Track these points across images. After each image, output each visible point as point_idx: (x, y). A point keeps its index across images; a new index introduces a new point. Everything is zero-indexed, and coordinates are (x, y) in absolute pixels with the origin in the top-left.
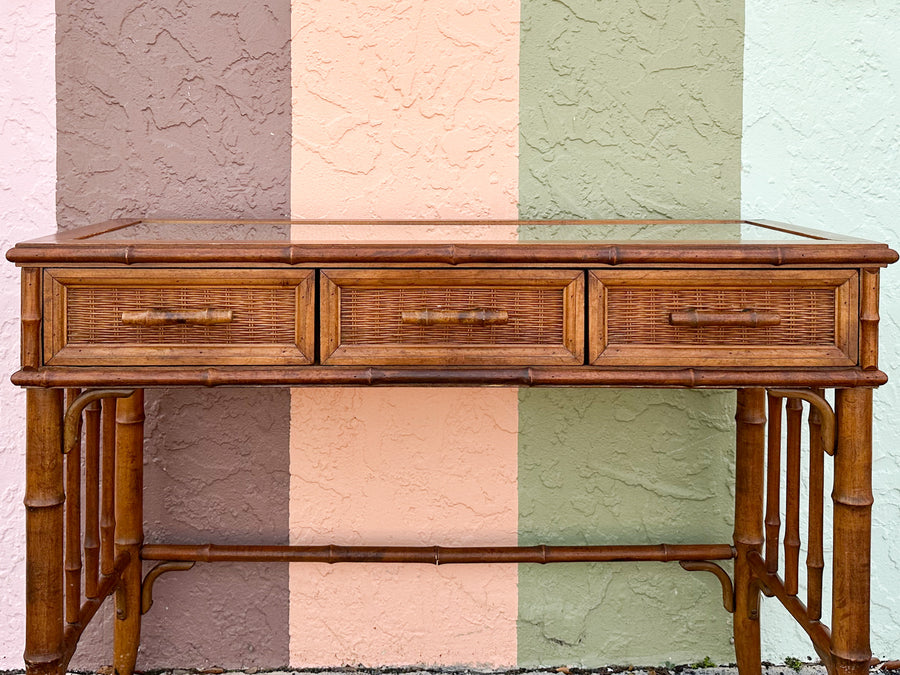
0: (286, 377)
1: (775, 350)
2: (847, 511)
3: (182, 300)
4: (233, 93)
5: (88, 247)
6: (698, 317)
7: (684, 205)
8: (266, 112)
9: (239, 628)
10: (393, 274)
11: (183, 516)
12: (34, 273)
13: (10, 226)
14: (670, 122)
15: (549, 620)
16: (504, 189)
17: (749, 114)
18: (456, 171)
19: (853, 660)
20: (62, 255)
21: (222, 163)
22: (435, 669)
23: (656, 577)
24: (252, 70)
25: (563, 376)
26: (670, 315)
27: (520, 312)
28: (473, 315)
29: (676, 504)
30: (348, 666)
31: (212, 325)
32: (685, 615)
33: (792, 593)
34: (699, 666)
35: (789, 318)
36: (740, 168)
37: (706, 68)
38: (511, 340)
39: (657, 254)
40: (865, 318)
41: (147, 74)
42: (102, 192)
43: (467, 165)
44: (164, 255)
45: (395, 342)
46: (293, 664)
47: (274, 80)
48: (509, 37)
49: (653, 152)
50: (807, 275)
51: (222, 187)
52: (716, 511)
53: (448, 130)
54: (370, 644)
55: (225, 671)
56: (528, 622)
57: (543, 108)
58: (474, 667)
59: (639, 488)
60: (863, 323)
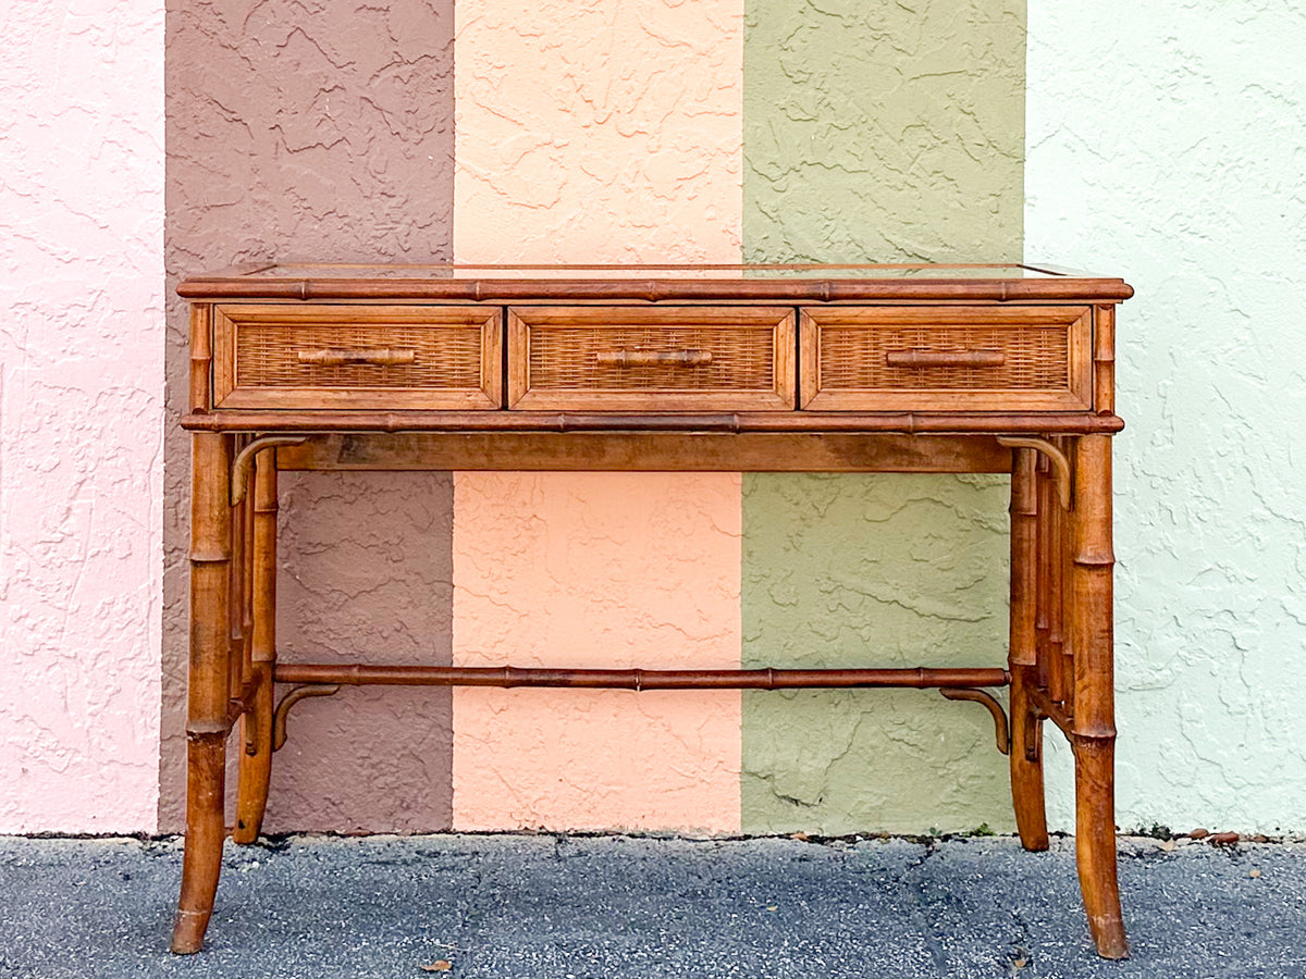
1: (1002, 393)
2: (1083, 570)
3: (358, 339)
4: (381, 106)
5: (262, 281)
6: (915, 357)
7: (952, 247)
8: (422, 130)
9: (390, 779)
10: (587, 312)
11: (321, 636)
12: (205, 309)
13: (108, 273)
14: (935, 141)
15: (780, 772)
16: (723, 227)
17: (1033, 132)
18: (663, 204)
20: (235, 290)
21: (368, 194)
22: (637, 833)
23: (917, 719)
24: (405, 79)
25: (772, 423)
26: (886, 356)
27: (726, 354)
28: (674, 356)
29: (942, 626)
30: (526, 828)
31: (392, 365)
32: (954, 768)
33: (1055, 699)
34: (972, 834)
35: (1017, 359)
36: (1023, 201)
37: (979, 73)
38: (715, 385)
39: (873, 290)
40: (1099, 358)
41: (275, 84)
42: (220, 231)
43: (676, 196)
44: (342, 290)
45: (590, 386)
46: (456, 826)
47: (434, 90)
48: (729, 35)
49: (912, 180)
50: (1034, 311)
51: (367, 224)
52: (992, 635)
53: (652, 152)
54: (555, 801)
55: (372, 834)
56: (753, 774)
57: (774, 124)
58: (686, 832)
59: (895, 605)
60: (1097, 364)
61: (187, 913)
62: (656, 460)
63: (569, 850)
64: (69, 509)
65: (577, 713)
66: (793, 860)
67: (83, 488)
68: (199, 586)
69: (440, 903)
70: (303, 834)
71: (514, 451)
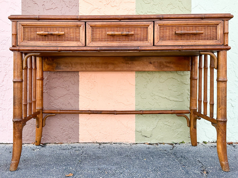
0: (78, 49)
1: (202, 41)
2: (221, 82)
3: (52, 30)
4: (64, 1)
5: (28, 16)
8: (72, 6)
9: (67, 132)
10: (104, 23)
11: (53, 105)
12: (15, 22)
14: (174, 7)
15: (143, 131)
19: (222, 120)
22: (115, 143)
23: (170, 121)
26: (175, 32)
27: (137, 33)
28: (125, 33)
29: (175, 103)
30: (93, 142)
31: (59, 36)
32: (177, 130)
33: (205, 114)
34: (181, 143)
35: (205, 32)
38: (134, 40)
39: (172, 16)
44: (47, 18)
45: (105, 41)
46: (80, 142)
50: (210, 21)
52: (185, 104)
53: (118, 10)
54: (99, 137)
55: (63, 143)
56: (138, 131)
57: (142, 4)
58: (124, 142)
59: (165, 99)
60: (224, 33)
61: (13, 162)
62: (119, 69)
63: (102, 146)
64: (3, 80)
65: (103, 120)
66: (146, 148)
67: (6, 76)
68: (15, 87)
69: (74, 158)
70: (50, 143)
71: (90, 67)
